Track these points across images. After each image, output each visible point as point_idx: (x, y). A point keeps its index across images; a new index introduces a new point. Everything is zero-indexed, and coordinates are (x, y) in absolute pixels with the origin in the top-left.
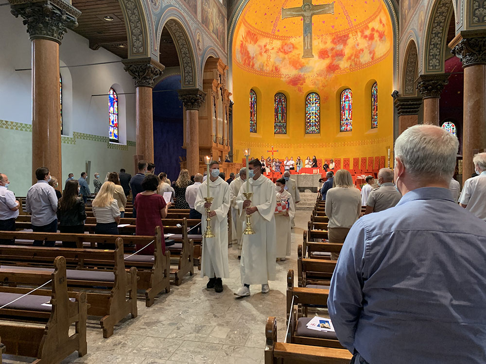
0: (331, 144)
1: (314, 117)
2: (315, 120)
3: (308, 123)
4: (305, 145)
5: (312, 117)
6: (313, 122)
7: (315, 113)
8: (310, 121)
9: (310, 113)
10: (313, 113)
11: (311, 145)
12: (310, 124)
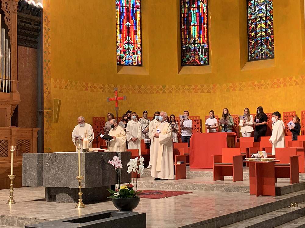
1: (264, 26)
3: (253, 38)
5: (259, 26)
6: (261, 36)
7: (266, 17)
8: (256, 34)
9: (256, 19)
10: (261, 17)
11: (256, 83)
12: (257, 41)
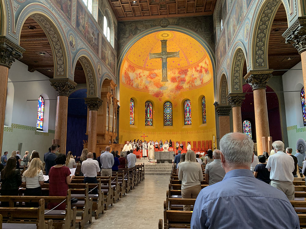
0: (179, 132)
1: (169, 116)
2: (170, 118)
3: (166, 119)
4: (164, 132)
5: (167, 116)
6: (168, 119)
7: (170, 114)
8: (167, 118)
9: (166, 114)
10: (168, 114)
11: (168, 132)
12: (167, 120)
